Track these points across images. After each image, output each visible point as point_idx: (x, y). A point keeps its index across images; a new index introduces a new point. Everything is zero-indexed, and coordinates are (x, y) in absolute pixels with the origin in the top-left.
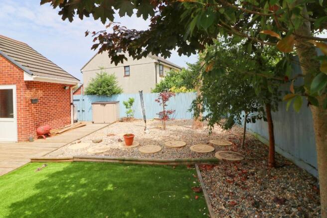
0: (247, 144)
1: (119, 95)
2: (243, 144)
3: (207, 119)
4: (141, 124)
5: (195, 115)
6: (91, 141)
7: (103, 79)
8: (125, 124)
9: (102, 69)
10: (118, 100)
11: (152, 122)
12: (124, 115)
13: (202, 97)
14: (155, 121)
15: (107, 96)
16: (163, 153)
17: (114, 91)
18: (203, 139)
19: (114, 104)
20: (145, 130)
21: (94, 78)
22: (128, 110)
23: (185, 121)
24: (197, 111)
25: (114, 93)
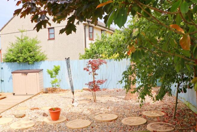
0: (179, 114)
1: (42, 62)
2: (175, 114)
3: (139, 91)
4: (69, 96)
5: (126, 87)
6: (14, 116)
7: (24, 44)
8: (50, 95)
9: (22, 32)
10: (41, 68)
11: (82, 93)
12: (48, 85)
13: (133, 67)
14: (85, 92)
15: (29, 64)
16: (92, 128)
17: (36, 58)
18: (136, 111)
19: (37, 73)
20: (73, 102)
21: (14, 43)
22: (53, 79)
23: (118, 91)
24: (128, 83)
25: (37, 60)
